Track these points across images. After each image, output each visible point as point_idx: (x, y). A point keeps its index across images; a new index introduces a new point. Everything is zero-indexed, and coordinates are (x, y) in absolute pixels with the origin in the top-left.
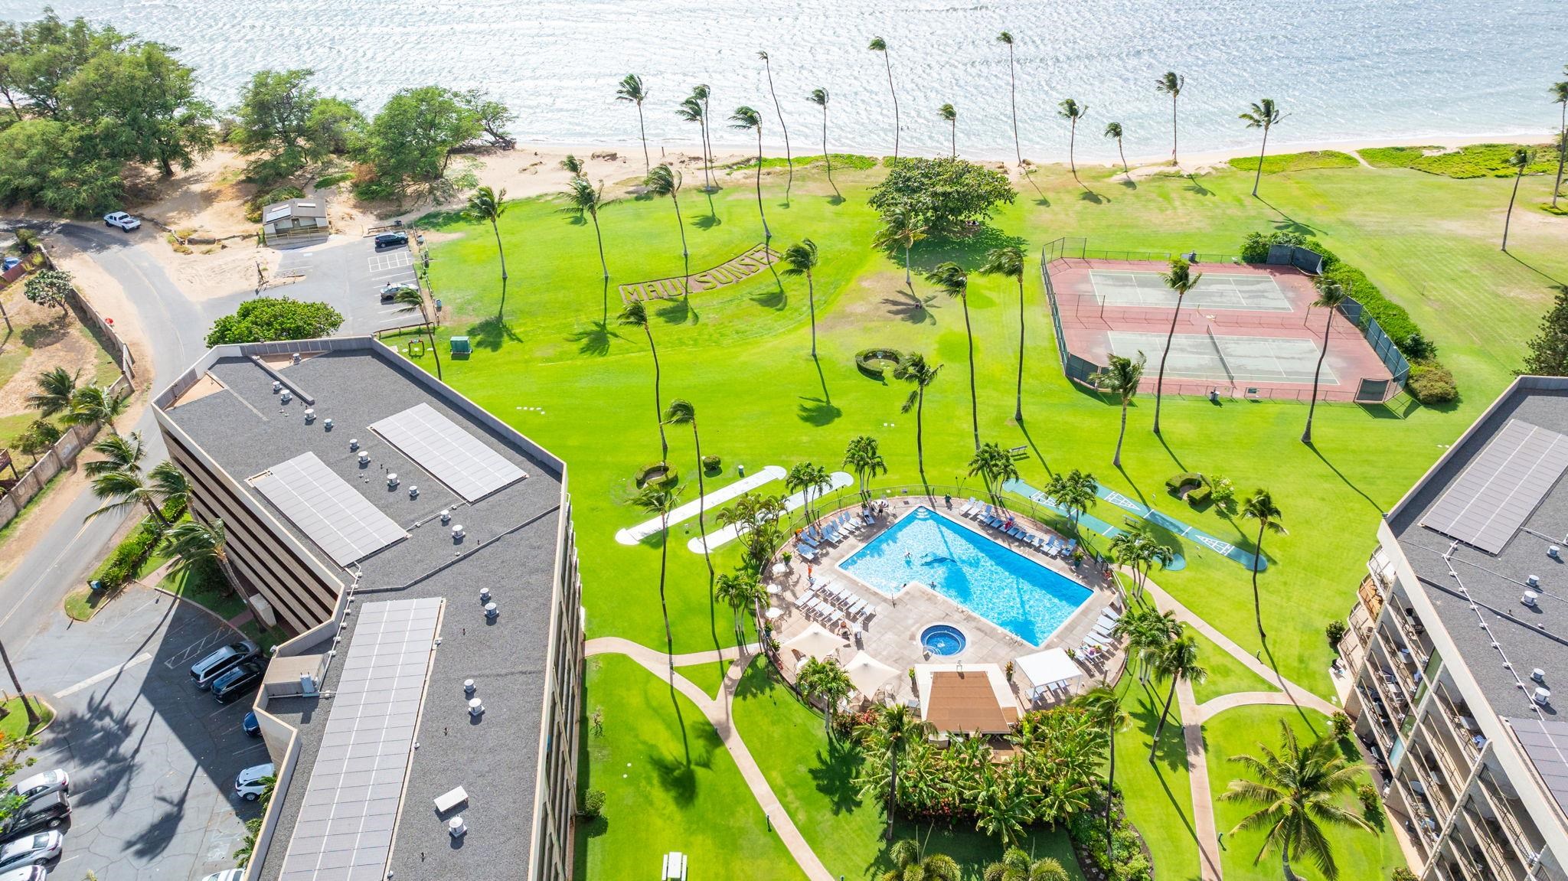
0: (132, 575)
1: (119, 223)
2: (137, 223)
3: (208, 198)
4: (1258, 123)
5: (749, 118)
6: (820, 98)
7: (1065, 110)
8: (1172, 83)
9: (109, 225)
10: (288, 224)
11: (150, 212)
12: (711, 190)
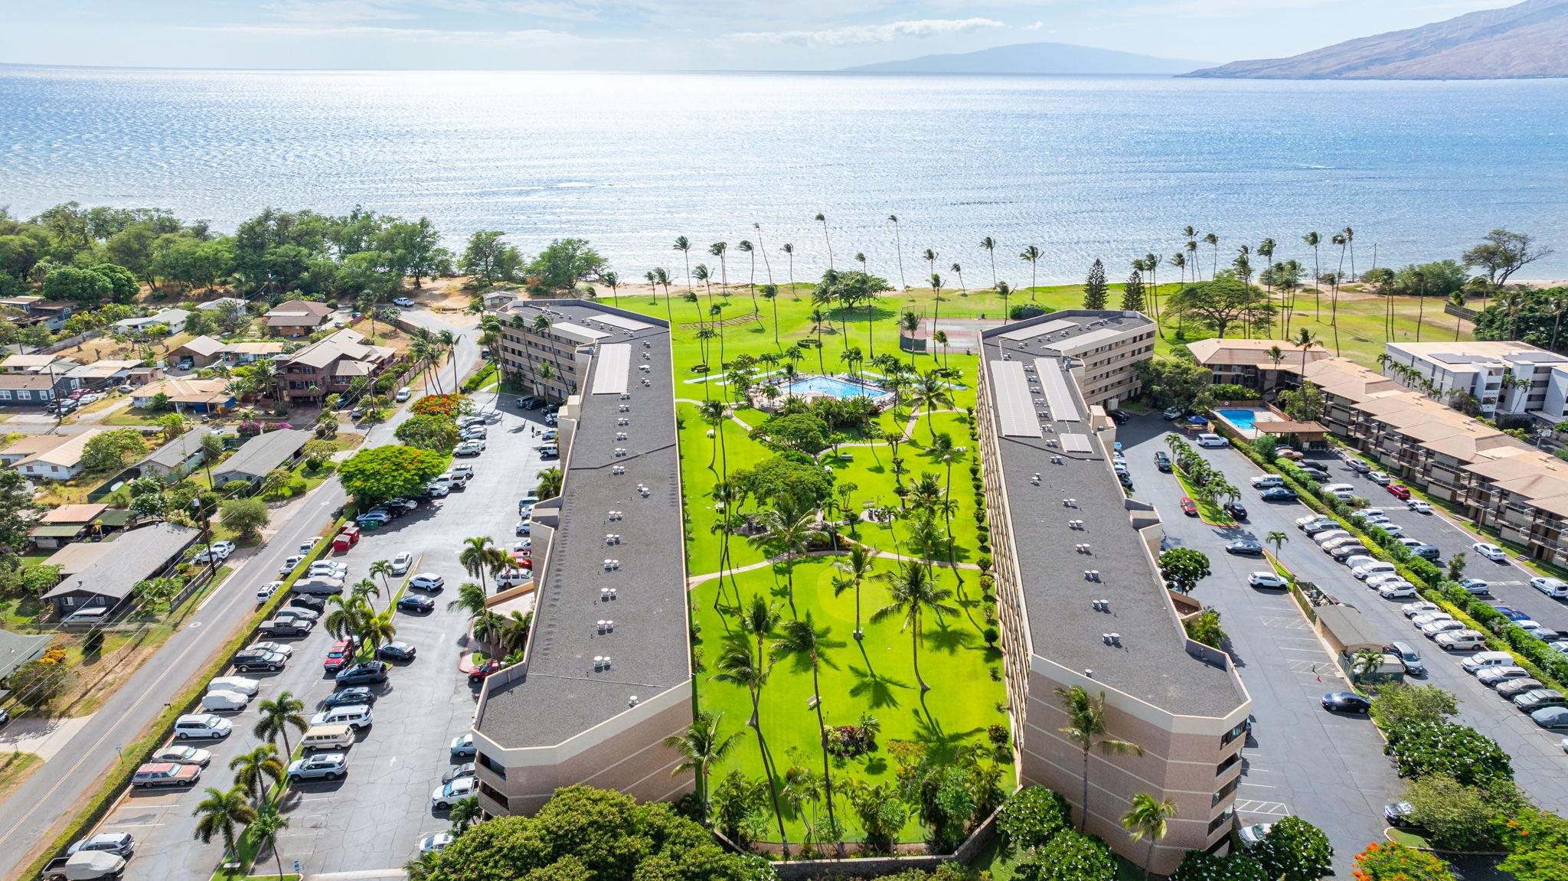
0: (475, 389)
1: (403, 303)
2: (412, 303)
3: (445, 296)
4: (1028, 258)
5: (747, 246)
6: (789, 248)
7: (927, 255)
8: (989, 243)
9: (396, 305)
10: (497, 301)
11: (418, 300)
12: (725, 295)
